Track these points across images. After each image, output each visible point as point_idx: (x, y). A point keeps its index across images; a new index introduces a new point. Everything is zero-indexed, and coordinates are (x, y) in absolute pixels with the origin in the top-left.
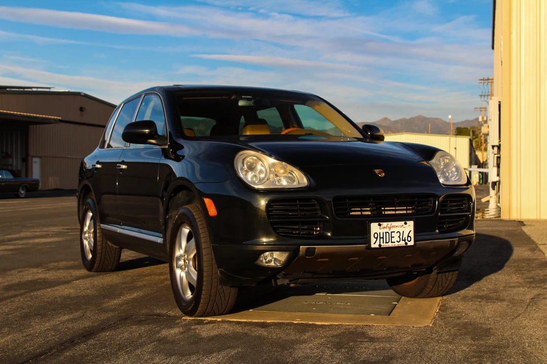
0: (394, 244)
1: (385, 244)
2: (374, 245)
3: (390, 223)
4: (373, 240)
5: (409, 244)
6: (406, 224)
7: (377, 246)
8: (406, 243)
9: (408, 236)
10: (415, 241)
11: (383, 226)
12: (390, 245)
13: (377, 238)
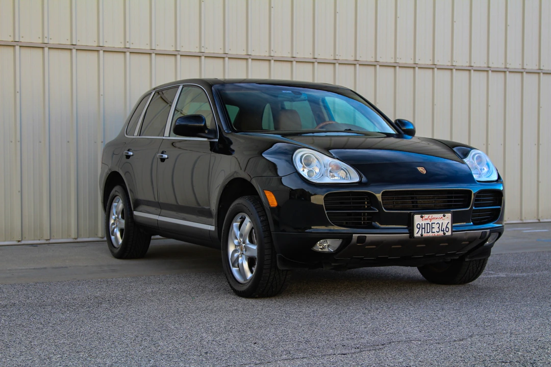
0: (434, 234)
1: (426, 234)
2: (417, 234)
3: (431, 215)
4: (416, 230)
5: (447, 234)
6: (444, 216)
7: (419, 235)
8: (444, 234)
9: (447, 227)
10: (452, 231)
11: (425, 218)
12: (431, 234)
13: (419, 228)
